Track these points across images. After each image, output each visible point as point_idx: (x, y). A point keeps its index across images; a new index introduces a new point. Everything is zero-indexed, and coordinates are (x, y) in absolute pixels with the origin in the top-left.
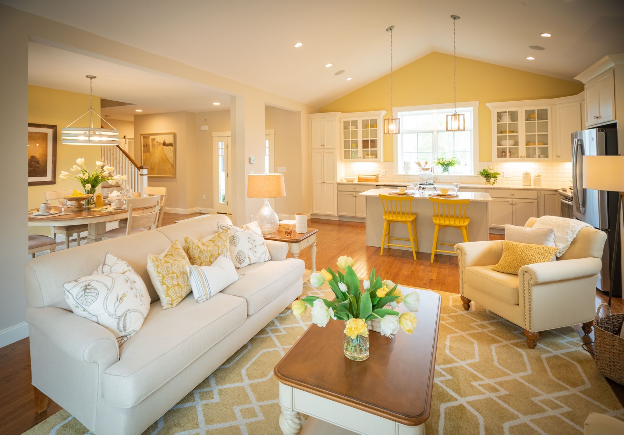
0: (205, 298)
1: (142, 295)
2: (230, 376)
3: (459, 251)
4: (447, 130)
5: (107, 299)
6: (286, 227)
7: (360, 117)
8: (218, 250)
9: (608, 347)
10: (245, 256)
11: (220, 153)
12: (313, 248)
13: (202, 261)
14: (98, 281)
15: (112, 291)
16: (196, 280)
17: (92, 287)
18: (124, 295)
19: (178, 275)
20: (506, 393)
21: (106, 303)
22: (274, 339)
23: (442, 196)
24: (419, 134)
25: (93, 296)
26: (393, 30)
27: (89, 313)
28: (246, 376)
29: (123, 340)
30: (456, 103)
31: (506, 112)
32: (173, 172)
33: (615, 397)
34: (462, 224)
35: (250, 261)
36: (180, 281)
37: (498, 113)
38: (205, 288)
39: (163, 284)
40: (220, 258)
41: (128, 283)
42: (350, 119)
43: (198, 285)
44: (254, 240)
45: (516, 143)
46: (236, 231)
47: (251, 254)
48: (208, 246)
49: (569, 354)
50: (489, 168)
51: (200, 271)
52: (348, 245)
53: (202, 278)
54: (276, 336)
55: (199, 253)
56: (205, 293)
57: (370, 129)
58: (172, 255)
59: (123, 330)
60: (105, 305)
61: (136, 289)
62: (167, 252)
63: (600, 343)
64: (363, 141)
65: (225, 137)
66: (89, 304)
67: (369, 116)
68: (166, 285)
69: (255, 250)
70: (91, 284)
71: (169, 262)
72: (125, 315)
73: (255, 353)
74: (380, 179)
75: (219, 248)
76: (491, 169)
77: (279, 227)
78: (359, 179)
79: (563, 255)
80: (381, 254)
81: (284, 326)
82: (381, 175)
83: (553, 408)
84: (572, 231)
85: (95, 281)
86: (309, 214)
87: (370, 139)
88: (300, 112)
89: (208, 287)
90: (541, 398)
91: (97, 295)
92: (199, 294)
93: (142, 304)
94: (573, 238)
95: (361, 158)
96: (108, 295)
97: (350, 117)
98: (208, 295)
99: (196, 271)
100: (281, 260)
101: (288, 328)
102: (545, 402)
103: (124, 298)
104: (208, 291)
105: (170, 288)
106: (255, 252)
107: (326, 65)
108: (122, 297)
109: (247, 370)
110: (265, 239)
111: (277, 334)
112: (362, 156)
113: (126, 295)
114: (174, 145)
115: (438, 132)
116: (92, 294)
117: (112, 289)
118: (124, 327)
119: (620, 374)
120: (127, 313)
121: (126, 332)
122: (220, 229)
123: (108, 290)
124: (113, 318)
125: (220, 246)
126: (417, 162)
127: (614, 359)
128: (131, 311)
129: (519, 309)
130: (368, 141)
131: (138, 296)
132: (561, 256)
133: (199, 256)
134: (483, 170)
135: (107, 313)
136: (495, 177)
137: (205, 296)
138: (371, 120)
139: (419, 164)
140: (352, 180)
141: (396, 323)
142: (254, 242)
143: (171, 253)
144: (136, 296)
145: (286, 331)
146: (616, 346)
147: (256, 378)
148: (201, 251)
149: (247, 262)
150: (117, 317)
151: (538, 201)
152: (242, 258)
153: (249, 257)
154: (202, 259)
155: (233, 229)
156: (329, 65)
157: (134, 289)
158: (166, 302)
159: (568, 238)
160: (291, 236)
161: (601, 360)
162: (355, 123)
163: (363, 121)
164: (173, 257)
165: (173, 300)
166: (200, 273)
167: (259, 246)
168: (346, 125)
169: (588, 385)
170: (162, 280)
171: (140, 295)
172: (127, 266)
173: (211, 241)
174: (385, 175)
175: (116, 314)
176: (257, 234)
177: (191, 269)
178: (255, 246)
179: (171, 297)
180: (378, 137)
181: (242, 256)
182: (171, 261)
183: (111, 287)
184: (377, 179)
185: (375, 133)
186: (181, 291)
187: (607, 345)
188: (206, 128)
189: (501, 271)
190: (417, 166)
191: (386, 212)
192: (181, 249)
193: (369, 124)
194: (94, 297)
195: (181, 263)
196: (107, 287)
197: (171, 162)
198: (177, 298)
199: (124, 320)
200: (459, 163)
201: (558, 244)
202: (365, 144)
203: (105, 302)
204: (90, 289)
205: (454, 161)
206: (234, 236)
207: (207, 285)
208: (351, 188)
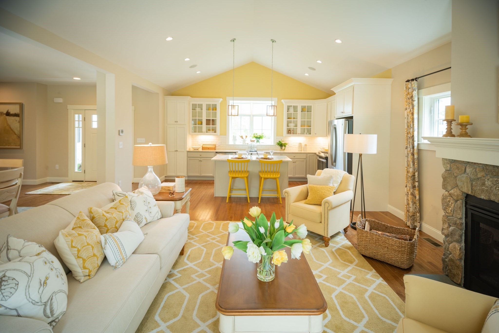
0: (122, 262)
1: (61, 274)
2: (146, 326)
3: (286, 194)
4: (267, 115)
5: (29, 287)
6: (166, 188)
7: (205, 102)
8: (123, 216)
9: (364, 238)
10: (142, 218)
11: (77, 125)
12: (188, 203)
13: (108, 228)
14: (14, 270)
15: (33, 277)
16: (112, 247)
17: (9, 277)
18: (47, 278)
19: (93, 246)
20: (326, 277)
21: (29, 291)
22: (173, 282)
23: (264, 158)
24: (242, 117)
25: (11, 288)
26: (235, 41)
27: (6, 308)
28: (161, 321)
29: (52, 325)
30: (272, 98)
31: (292, 106)
32: (19, 143)
33: (369, 264)
34: (277, 176)
35: (147, 221)
36: (96, 251)
37: (288, 106)
38: (121, 253)
39: (79, 257)
40: (124, 223)
41: (47, 264)
42: (197, 103)
43: (114, 251)
44: (149, 203)
45: (296, 126)
46: (132, 197)
47: (147, 215)
48: (112, 214)
49: (343, 246)
50: (282, 140)
51: (115, 238)
52: (201, 197)
53: (117, 244)
54: (173, 280)
55: (105, 221)
56: (121, 258)
57: (211, 111)
58: (80, 227)
59: (50, 316)
60: (27, 294)
61: (56, 269)
62: (74, 225)
63: (360, 237)
64: (207, 120)
65: (83, 110)
66: (6, 298)
67: (211, 102)
68: (82, 258)
69: (150, 211)
70: (7, 274)
71: (83, 235)
72: (50, 299)
73: (161, 299)
74: (217, 148)
75: (123, 214)
76: (283, 141)
77: (161, 189)
78: (203, 148)
79: (336, 190)
80: (227, 202)
81: (177, 270)
82: (218, 144)
83: (348, 279)
84: (340, 176)
85: (10, 270)
86: (164, 176)
87: (211, 118)
88: (158, 93)
89: (124, 251)
90: (341, 274)
91: (17, 285)
92: (116, 260)
93: (63, 283)
94: (341, 181)
95: (205, 132)
96: (29, 283)
97: (197, 101)
98: (124, 258)
99: (111, 238)
100: (170, 217)
101: (181, 270)
102: (344, 276)
103: (48, 282)
104: (124, 255)
105: (87, 260)
106: (150, 213)
107: (186, 59)
108: (45, 281)
109: (160, 315)
110: (156, 200)
111: (174, 278)
112: (205, 131)
113: (49, 277)
114: (20, 115)
115: (253, 116)
116: (10, 286)
117: (33, 275)
118: (52, 311)
119: (370, 251)
120: (52, 297)
121: (54, 316)
122: (116, 196)
123: (28, 277)
124: (39, 306)
125: (123, 212)
126: (241, 136)
127: (367, 244)
128: (56, 293)
129: (322, 225)
130: (210, 120)
131: (59, 275)
132: (336, 191)
133: (105, 224)
134: (279, 141)
135: (30, 303)
136: (285, 146)
137: (122, 260)
138: (212, 104)
139: (242, 137)
140: (197, 149)
141: (302, 248)
142: (149, 204)
143: (79, 226)
144: (57, 276)
145: (180, 274)
146: (368, 236)
147: (170, 319)
148: (107, 218)
149: (144, 222)
150: (43, 304)
151: (306, 160)
152: (140, 220)
153: (146, 218)
154: (108, 227)
155: (129, 195)
156: (187, 59)
157: (54, 269)
158: (83, 275)
159: (338, 180)
160: (174, 196)
161: (360, 245)
162: (201, 106)
163: (207, 105)
164: (82, 229)
165: (90, 271)
166: (115, 239)
167: (153, 207)
168: (194, 107)
169: (357, 261)
170: (77, 254)
171: (60, 274)
172: (39, 247)
173: (113, 208)
174: (221, 145)
175: (42, 301)
176: (150, 197)
177: (106, 238)
178: (150, 208)
179: (88, 268)
180: (217, 117)
181: (140, 218)
182: (84, 233)
183: (31, 273)
184: (215, 149)
185: (215, 115)
186: (97, 260)
187: (364, 237)
188: (60, 100)
189: (310, 204)
190: (241, 138)
191: (231, 171)
192: (89, 220)
193: (211, 107)
194: (14, 288)
195: (94, 233)
196: (27, 274)
197: (16, 133)
198: (95, 268)
199: (51, 305)
200: (265, 137)
201: (334, 184)
202: (208, 122)
203: (27, 290)
204: (7, 281)
205: (263, 135)
206: (131, 201)
207: (123, 249)
208: (198, 155)
